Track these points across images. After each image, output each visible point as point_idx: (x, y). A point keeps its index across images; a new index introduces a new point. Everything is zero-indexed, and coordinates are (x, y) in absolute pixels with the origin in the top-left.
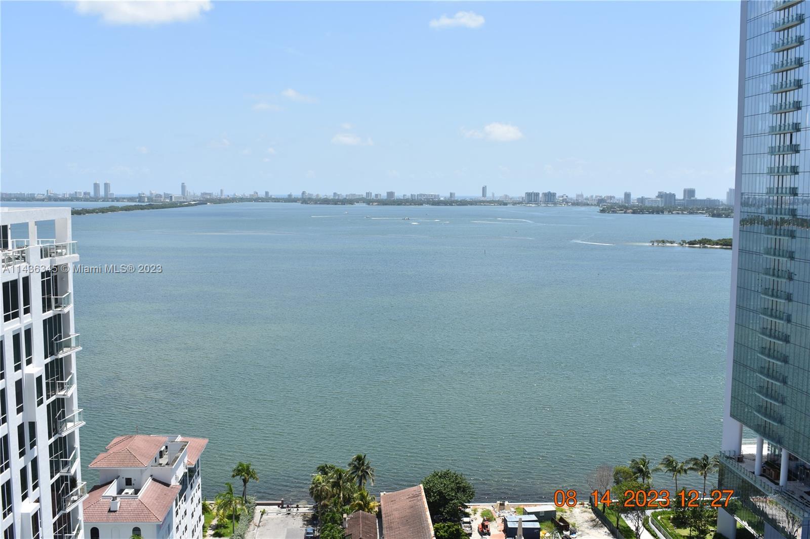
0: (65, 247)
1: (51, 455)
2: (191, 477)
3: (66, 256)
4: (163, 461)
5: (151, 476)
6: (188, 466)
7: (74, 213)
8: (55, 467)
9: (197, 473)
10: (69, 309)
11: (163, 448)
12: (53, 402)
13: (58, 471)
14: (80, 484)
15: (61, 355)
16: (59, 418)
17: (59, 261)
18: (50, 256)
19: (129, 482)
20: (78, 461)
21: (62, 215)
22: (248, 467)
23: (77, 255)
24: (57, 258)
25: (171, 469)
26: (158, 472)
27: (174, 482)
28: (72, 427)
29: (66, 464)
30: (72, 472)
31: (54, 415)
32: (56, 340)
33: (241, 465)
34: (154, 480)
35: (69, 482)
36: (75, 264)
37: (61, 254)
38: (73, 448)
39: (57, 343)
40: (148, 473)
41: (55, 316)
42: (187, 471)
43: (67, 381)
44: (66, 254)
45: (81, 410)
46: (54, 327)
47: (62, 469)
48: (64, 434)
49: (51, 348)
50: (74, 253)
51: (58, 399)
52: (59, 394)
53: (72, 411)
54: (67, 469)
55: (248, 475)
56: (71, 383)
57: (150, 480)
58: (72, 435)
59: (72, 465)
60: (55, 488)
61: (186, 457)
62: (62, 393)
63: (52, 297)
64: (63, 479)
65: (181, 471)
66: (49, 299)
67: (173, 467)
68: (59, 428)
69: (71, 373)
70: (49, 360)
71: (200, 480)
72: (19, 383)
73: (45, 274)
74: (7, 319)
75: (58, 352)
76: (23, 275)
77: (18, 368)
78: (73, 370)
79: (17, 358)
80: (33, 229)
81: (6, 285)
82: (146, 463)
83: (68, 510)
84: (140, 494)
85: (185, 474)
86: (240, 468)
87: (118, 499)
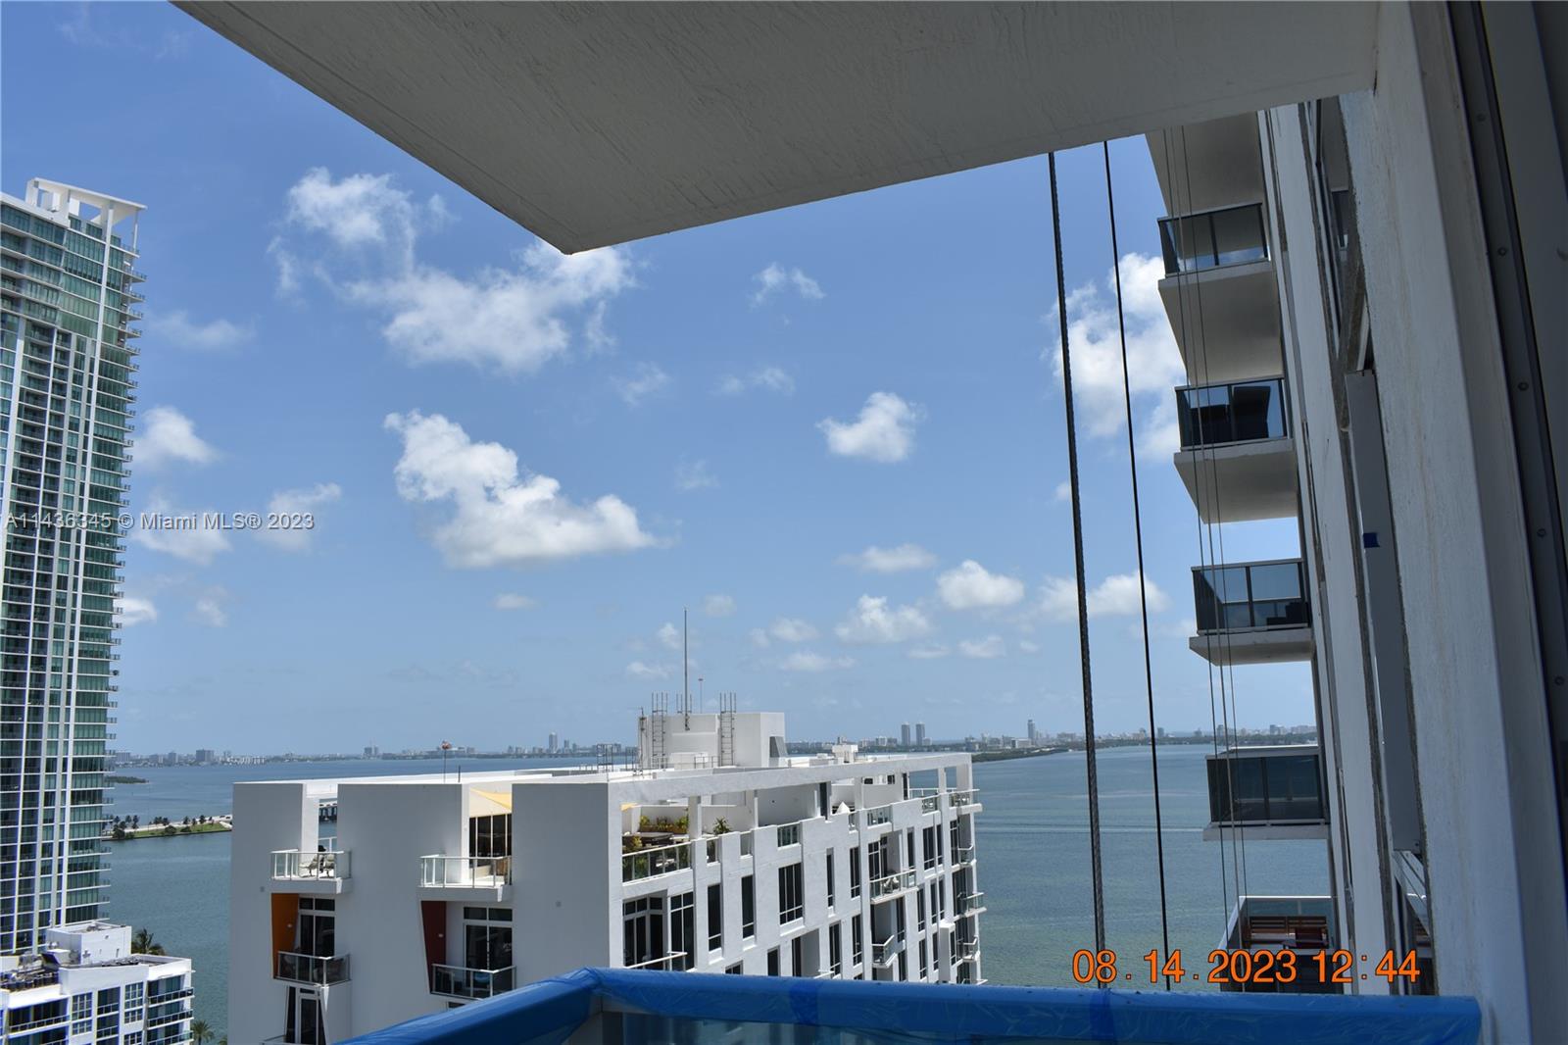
0: (967, 795)
3: (969, 806)
7: (974, 760)
10: (973, 863)
12: (961, 966)
15: (967, 914)
17: (965, 809)
18: (957, 805)
21: (966, 757)
23: (979, 805)
24: (963, 807)
32: (962, 896)
36: (977, 815)
37: (966, 803)
39: (963, 900)
41: (961, 871)
43: (972, 945)
44: (968, 804)
45: (984, 980)
46: (961, 879)
49: (959, 907)
50: (975, 802)
51: (964, 963)
52: (966, 957)
53: (975, 982)
56: (975, 948)
62: (969, 956)
63: (960, 848)
66: (956, 851)
69: (975, 938)
70: (957, 917)
72: (935, 936)
73: (953, 824)
74: (927, 867)
75: (965, 909)
76: (938, 822)
77: (934, 920)
78: (977, 935)
79: (934, 911)
80: (942, 777)
81: (925, 830)
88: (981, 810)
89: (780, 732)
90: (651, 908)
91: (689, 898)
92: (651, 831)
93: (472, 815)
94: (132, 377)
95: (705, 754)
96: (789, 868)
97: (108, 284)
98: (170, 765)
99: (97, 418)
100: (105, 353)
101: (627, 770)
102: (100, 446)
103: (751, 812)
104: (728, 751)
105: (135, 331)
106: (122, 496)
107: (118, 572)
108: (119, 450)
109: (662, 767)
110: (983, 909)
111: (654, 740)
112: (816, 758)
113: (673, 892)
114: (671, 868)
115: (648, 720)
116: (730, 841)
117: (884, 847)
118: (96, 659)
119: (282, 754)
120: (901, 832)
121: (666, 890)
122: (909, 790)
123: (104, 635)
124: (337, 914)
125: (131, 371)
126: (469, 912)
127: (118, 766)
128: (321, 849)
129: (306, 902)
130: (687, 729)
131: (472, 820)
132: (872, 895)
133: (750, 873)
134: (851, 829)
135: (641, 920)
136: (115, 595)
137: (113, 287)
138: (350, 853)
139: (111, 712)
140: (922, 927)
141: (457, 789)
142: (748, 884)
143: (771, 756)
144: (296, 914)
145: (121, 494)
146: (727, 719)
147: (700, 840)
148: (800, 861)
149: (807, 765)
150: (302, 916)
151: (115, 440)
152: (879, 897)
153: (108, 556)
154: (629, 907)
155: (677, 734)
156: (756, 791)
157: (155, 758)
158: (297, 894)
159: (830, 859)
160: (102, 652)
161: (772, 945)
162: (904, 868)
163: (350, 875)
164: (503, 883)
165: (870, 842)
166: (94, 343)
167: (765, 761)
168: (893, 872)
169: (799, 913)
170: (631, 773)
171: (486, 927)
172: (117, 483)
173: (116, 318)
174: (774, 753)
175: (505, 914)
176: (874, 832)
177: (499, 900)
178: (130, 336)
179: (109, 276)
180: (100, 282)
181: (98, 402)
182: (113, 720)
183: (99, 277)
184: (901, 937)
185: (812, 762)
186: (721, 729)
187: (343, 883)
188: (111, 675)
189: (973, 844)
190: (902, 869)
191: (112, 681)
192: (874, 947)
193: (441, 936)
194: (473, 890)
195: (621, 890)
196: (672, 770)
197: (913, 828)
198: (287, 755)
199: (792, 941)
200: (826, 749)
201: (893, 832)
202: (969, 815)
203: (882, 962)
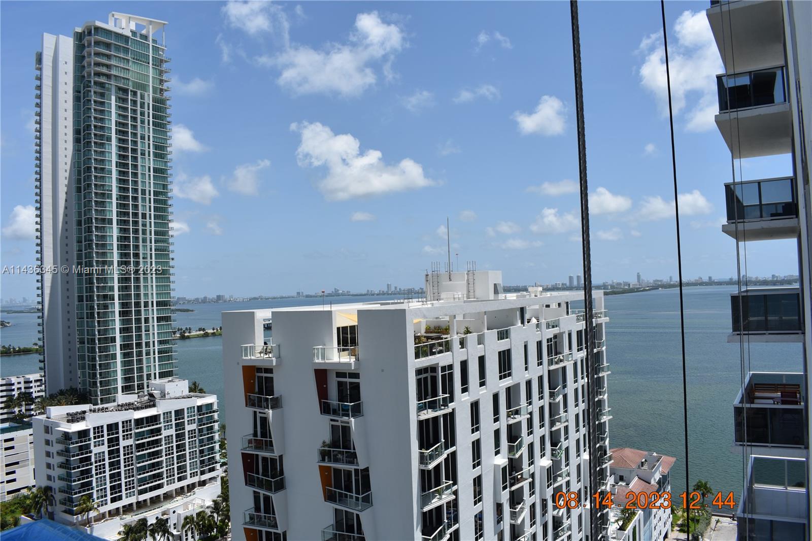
0: (601, 314)
2: (664, 483)
3: (602, 318)
4: (645, 467)
5: (637, 475)
6: (662, 474)
7: (605, 294)
9: (667, 482)
10: (604, 348)
11: (643, 460)
12: (597, 401)
13: (598, 442)
14: (609, 453)
15: (600, 375)
16: (599, 412)
17: (599, 321)
18: (595, 319)
19: (621, 478)
21: (600, 295)
22: (706, 484)
23: (608, 318)
24: (598, 319)
25: (651, 473)
26: (640, 472)
27: (653, 482)
28: (605, 419)
29: (602, 439)
30: (606, 444)
32: (598, 366)
33: (700, 482)
34: (639, 478)
35: (603, 451)
36: (606, 323)
37: (600, 317)
38: (605, 432)
39: (598, 368)
40: (635, 474)
41: (597, 353)
42: (661, 477)
43: (603, 390)
45: (610, 409)
46: (597, 358)
47: (601, 441)
48: (602, 421)
49: (596, 371)
50: (606, 316)
51: (599, 400)
52: (599, 397)
53: (605, 410)
54: (603, 442)
55: (706, 490)
56: (604, 392)
57: (636, 479)
58: (605, 423)
59: (605, 440)
61: (661, 467)
62: (601, 397)
63: (596, 341)
64: (601, 447)
65: (657, 476)
67: (653, 470)
68: (599, 417)
69: (604, 387)
70: (595, 377)
71: (669, 487)
72: (583, 386)
74: (578, 350)
75: (599, 372)
77: (583, 378)
78: (606, 385)
79: (582, 373)
81: (578, 332)
82: (634, 466)
83: (604, 466)
84: (631, 486)
85: (660, 478)
86: (699, 484)
87: (616, 487)
88: (608, 321)
89: (499, 281)
90: (431, 372)
91: (451, 367)
92: (431, 333)
93: (338, 326)
94: (168, 111)
95: (460, 293)
96: (504, 351)
97: (153, 64)
98: (204, 303)
99: (154, 133)
100: (155, 100)
101: (419, 302)
102: (156, 147)
103: (483, 323)
104: (472, 291)
105: (168, 88)
106: (169, 172)
107: (170, 210)
108: (165, 149)
109: (437, 300)
110: (609, 372)
111: (433, 286)
112: (520, 294)
113: (442, 364)
114: (440, 352)
115: (430, 276)
116: (472, 338)
117: (555, 340)
118: (163, 253)
119: (257, 296)
120: (564, 333)
121: (438, 363)
122: (569, 310)
123: (166, 241)
124: (275, 376)
125: (168, 108)
126: (339, 375)
127: (180, 304)
128: (265, 343)
129: (259, 370)
130: (450, 280)
131: (338, 329)
132: (549, 365)
133: (483, 354)
134: (537, 331)
135: (426, 379)
136: (170, 221)
137: (155, 65)
138: (279, 346)
139: (172, 278)
140: (576, 381)
141: (330, 313)
142: (482, 360)
143: (495, 293)
144: (255, 376)
145: (168, 171)
146: (471, 275)
147: (455, 338)
148: (510, 348)
149: (515, 298)
150: (258, 377)
151: (163, 144)
152: (552, 366)
153: (165, 202)
154: (419, 372)
155: (445, 283)
156: (485, 312)
157: (197, 300)
158: (255, 366)
159: (526, 347)
160: (165, 249)
161: (495, 391)
162: (566, 351)
163: (280, 356)
164: (355, 360)
165: (548, 338)
166: (149, 95)
167: (492, 296)
168: (560, 353)
169: (510, 375)
170: (421, 303)
171: (347, 382)
172: (166, 166)
173: (158, 82)
174: (496, 292)
175: (356, 376)
176: (550, 333)
177: (353, 368)
178: (166, 90)
179: (153, 60)
180: (149, 63)
181: (153, 125)
182: (174, 282)
183: (148, 61)
184: (565, 387)
185: (517, 297)
186: (468, 280)
187: (276, 361)
188: (171, 261)
189: (604, 338)
190: (565, 351)
191: (171, 263)
192: (550, 392)
193: (325, 386)
194: (339, 364)
195: (414, 363)
196: (442, 301)
197: (571, 330)
198: (260, 297)
199: (506, 388)
200: (526, 290)
201: (560, 333)
202: (602, 323)
203: (554, 399)
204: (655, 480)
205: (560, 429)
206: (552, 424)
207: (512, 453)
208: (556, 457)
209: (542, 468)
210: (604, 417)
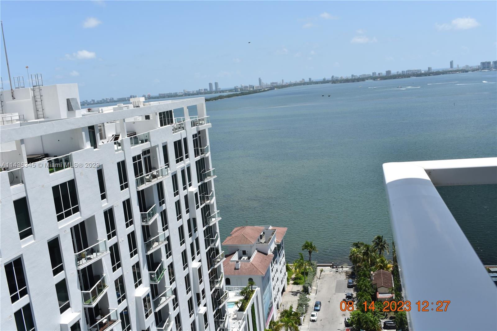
0: (203, 120)
1: (205, 236)
2: (279, 250)
3: (204, 125)
4: (263, 241)
5: (257, 249)
6: (277, 244)
7: (207, 100)
8: (207, 243)
9: (282, 248)
10: (208, 155)
11: (262, 233)
12: (204, 207)
13: (209, 245)
14: (221, 252)
15: (206, 181)
16: (208, 216)
17: (201, 128)
18: (196, 126)
19: (244, 253)
20: (219, 239)
21: (200, 101)
22: (311, 244)
23: (210, 124)
24: (200, 126)
25: (268, 245)
26: (260, 247)
27: (270, 253)
28: (215, 221)
29: (213, 241)
30: (217, 245)
31: (205, 214)
32: (203, 172)
33: (307, 243)
34: (258, 251)
35: (215, 251)
37: (202, 124)
38: (216, 233)
39: (203, 174)
40: (255, 247)
41: (201, 159)
42: (276, 246)
43: (210, 195)
44: (204, 124)
45: (219, 211)
46: (201, 165)
47: (211, 244)
48: (211, 225)
49: (201, 177)
50: (208, 123)
51: (206, 205)
52: (207, 202)
53: (214, 212)
54: (213, 244)
55: (311, 249)
56: (212, 196)
57: (256, 252)
58: (215, 225)
59: (216, 241)
60: (208, 254)
61: (276, 238)
62: (208, 202)
63: (199, 148)
64: (212, 249)
65: (273, 247)
66: (198, 150)
68: (208, 221)
69: (212, 191)
70: (200, 184)
71: (284, 252)
72: (186, 197)
73: (194, 136)
74: (177, 162)
75: (204, 179)
76: (184, 137)
77: (185, 188)
78: (213, 189)
79: (184, 183)
80: (186, 111)
81: (175, 143)
82: (253, 242)
83: (216, 266)
84: (251, 259)
85: (275, 248)
86: (306, 244)
87: (239, 262)
88: (211, 127)
104: (40, 110)
110: (216, 176)
112: (117, 106)
120: (158, 146)
130: (13, 98)
132: (137, 185)
134: (118, 150)
140: (176, 194)
143: (69, 110)
146: (37, 91)
148: (73, 178)
149: (112, 111)
152: (144, 185)
155: (9, 102)
159: (100, 173)
161: (52, 236)
162: (161, 164)
165: (134, 155)
167: (64, 114)
168: (155, 168)
169: (76, 210)
174: (70, 108)
176: (138, 149)
184: (162, 202)
185: (114, 109)
186: (34, 97)
190: (160, 166)
192: (142, 214)
197: (167, 142)
199: (71, 228)
200: (125, 100)
201: (151, 147)
202: (205, 130)
203: (146, 222)
204: (271, 250)
205: (160, 249)
206: (148, 246)
207: (89, 301)
208: (155, 281)
209: (137, 299)
210: (213, 219)
